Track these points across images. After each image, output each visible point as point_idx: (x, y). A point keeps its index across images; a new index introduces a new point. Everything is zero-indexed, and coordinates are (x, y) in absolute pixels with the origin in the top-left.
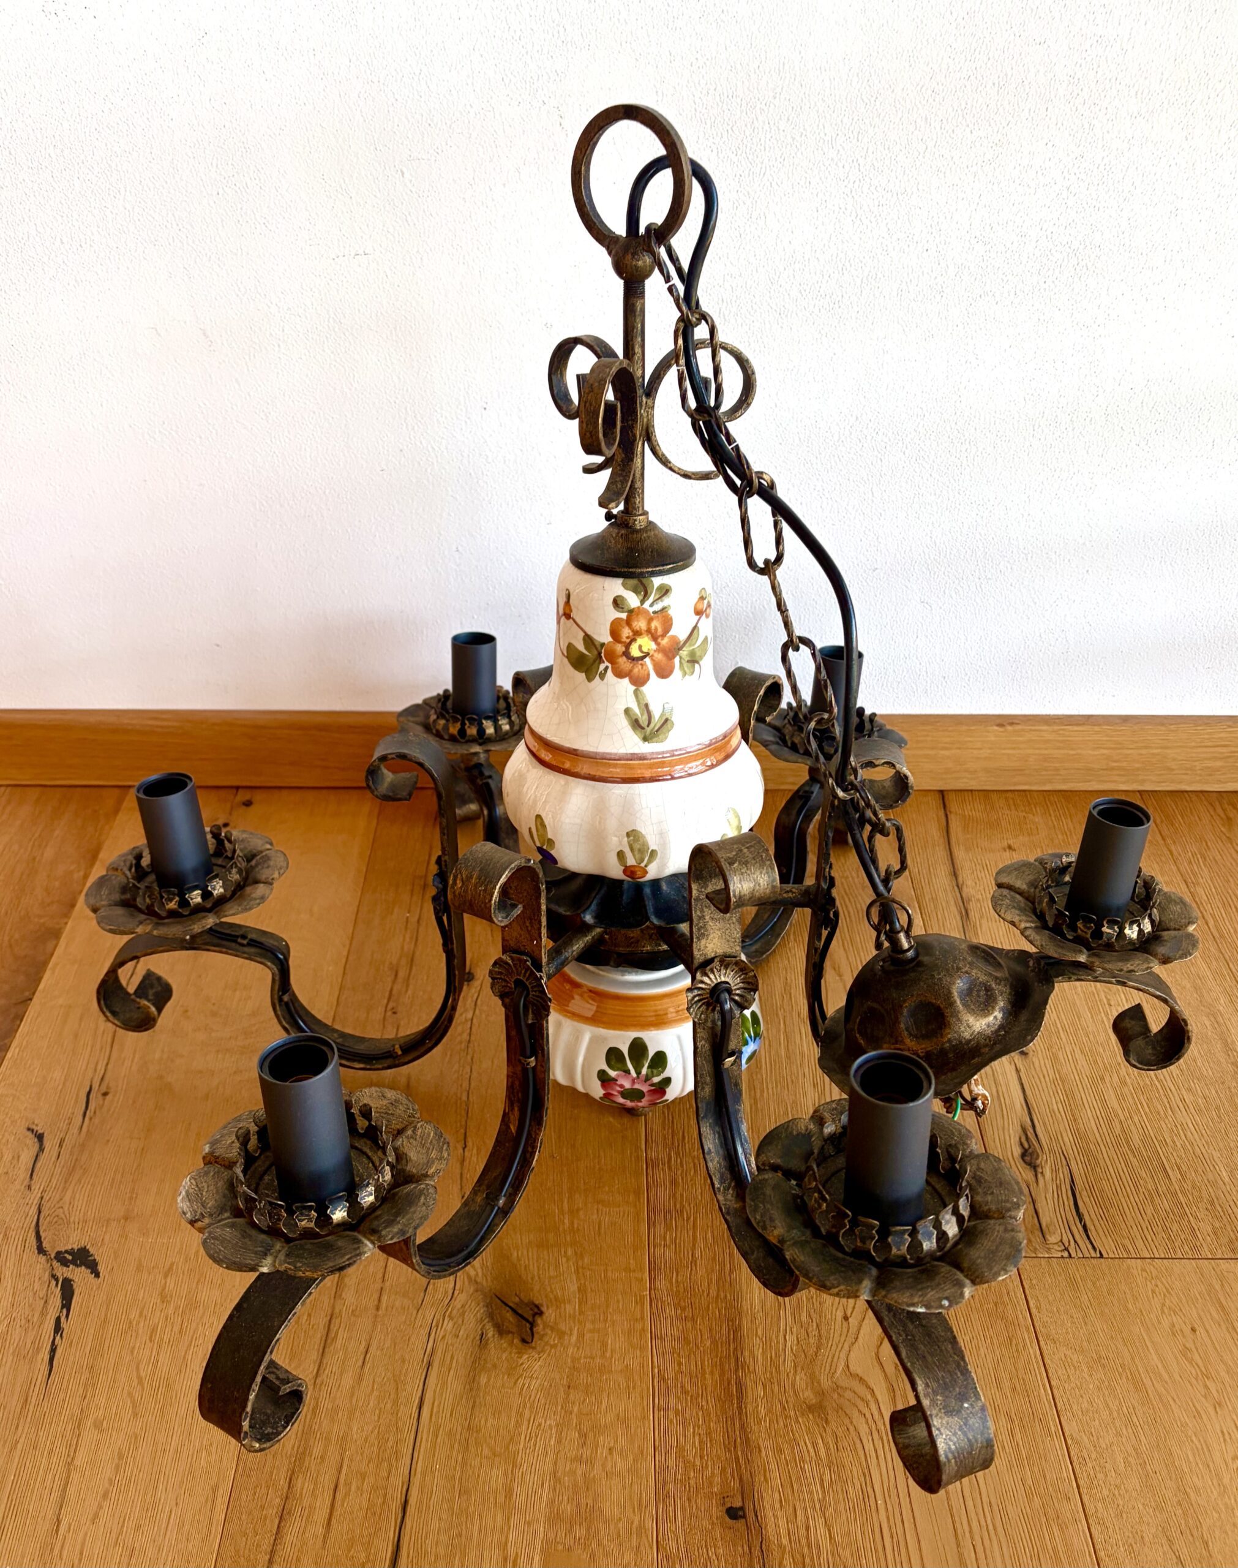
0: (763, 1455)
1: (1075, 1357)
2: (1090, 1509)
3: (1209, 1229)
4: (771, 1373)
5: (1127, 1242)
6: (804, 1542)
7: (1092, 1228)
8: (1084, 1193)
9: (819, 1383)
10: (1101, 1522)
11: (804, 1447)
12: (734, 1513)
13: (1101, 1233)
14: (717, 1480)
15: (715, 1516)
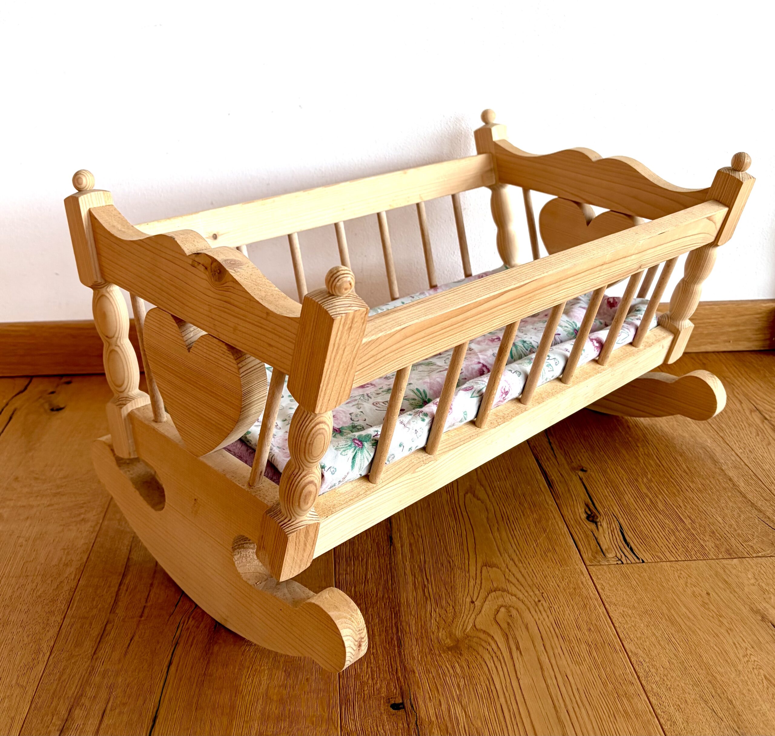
0: (417, 675)
1: (630, 612)
2: (648, 688)
3: (713, 545)
4: (422, 633)
5: (660, 554)
6: (447, 718)
7: (636, 549)
8: (629, 534)
9: (455, 635)
10: (656, 695)
11: (446, 669)
12: (396, 707)
13: (642, 551)
14: (384, 690)
15: (382, 709)
